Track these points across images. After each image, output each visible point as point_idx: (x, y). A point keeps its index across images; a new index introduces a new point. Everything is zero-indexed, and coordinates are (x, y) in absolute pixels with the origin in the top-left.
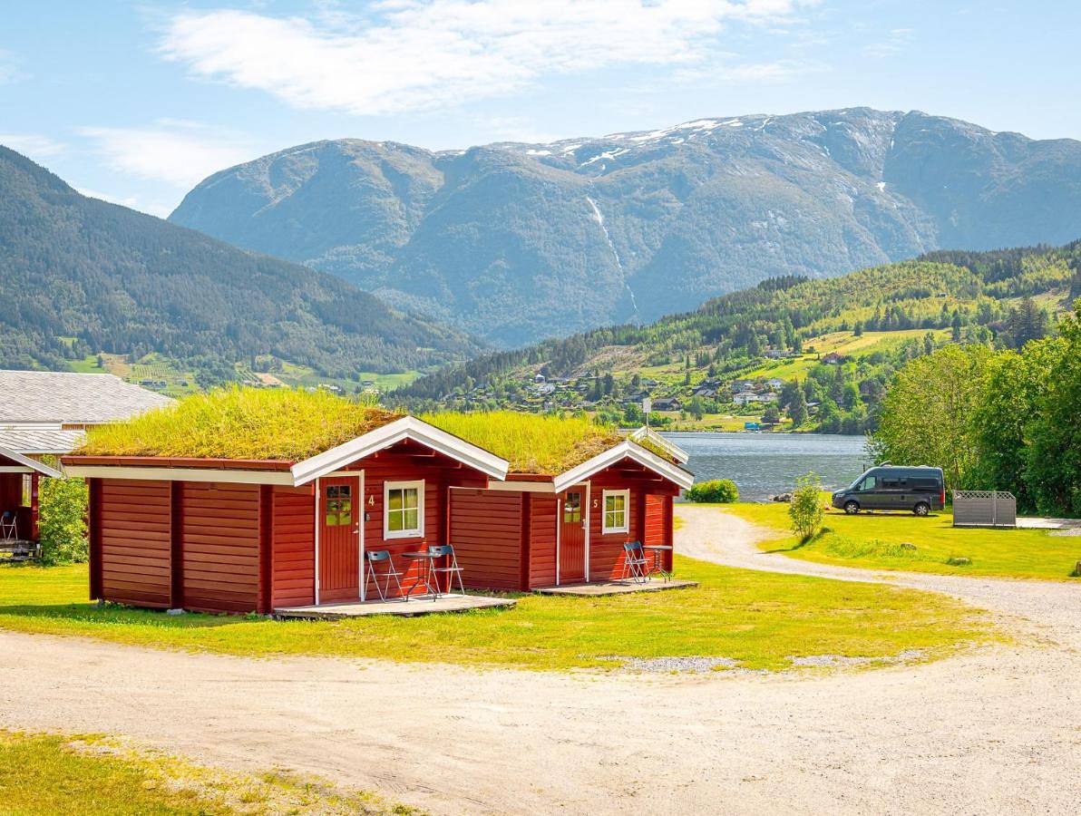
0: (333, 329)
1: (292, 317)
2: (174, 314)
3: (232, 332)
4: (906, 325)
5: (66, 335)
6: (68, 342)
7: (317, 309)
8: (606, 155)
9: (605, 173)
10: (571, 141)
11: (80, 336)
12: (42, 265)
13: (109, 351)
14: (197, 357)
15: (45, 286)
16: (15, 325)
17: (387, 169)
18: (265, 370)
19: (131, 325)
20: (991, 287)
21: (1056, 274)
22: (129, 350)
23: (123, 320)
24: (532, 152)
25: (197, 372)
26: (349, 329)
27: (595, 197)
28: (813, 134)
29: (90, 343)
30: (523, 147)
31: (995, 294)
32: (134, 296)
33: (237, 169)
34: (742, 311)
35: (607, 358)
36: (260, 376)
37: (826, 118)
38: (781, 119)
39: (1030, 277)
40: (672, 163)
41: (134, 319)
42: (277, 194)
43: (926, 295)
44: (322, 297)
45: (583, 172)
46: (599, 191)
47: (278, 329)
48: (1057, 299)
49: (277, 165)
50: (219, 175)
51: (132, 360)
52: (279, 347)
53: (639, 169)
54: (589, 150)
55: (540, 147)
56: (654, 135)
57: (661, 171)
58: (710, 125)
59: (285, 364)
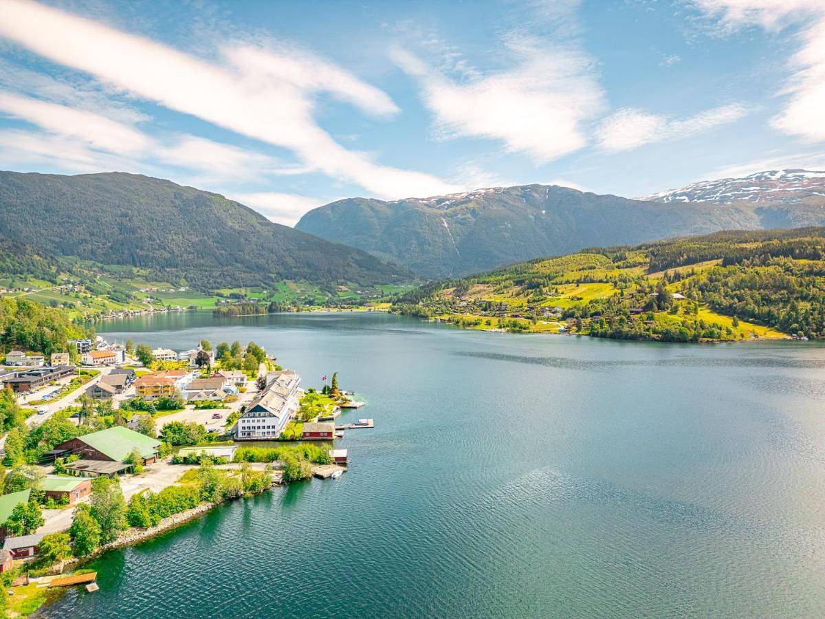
0: (363, 269)
1: (349, 265)
2: (309, 265)
3: (329, 271)
4: (592, 281)
5: (272, 273)
6: (273, 276)
7: (356, 262)
8: (447, 202)
9: (447, 209)
10: (434, 197)
11: (277, 273)
12: (261, 248)
13: (287, 278)
14: (319, 281)
15: (262, 256)
16: (254, 270)
17: (372, 209)
18: (342, 285)
19: (294, 269)
20: (616, 264)
21: (640, 259)
22: (294, 278)
23: (291, 268)
24: (420, 201)
25: (319, 286)
26: (368, 269)
27: (444, 218)
28: (520, 194)
29: (281, 275)
30: (417, 199)
31: (618, 267)
32: (294, 258)
33: (319, 208)
34: (525, 273)
35: (478, 289)
36: (341, 287)
37: (523, 188)
38: (508, 189)
39: (631, 261)
40: (471, 205)
41: (295, 268)
42: (334, 217)
43: (594, 268)
44: (358, 257)
45: (439, 208)
46: (445, 215)
47: (344, 270)
48: (643, 269)
49: (333, 206)
50: (313, 210)
51: (296, 282)
52: (346, 276)
53: (459, 207)
54: (441, 200)
55: (423, 199)
56: (463, 195)
57: (467, 208)
58: (483, 191)
59: (348, 282)
